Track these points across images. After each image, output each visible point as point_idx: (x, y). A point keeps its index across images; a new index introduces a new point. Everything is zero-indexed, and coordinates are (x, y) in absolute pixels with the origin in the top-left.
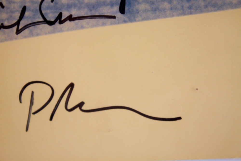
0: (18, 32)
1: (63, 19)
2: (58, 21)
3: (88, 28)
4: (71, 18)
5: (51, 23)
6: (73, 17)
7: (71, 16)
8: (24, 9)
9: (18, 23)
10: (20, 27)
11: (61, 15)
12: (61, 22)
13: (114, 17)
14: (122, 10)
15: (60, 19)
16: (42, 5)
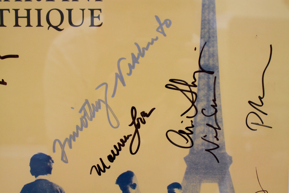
0: (219, 129)
1: (214, 105)
2: (215, 107)
3: (220, 92)
4: (214, 101)
5: (216, 111)
6: (214, 99)
7: (213, 100)
8: (208, 125)
9: (215, 129)
10: (217, 127)
11: (212, 106)
12: (216, 106)
13: (215, 77)
14: (212, 73)
15: (215, 106)
16: (207, 115)
